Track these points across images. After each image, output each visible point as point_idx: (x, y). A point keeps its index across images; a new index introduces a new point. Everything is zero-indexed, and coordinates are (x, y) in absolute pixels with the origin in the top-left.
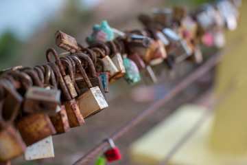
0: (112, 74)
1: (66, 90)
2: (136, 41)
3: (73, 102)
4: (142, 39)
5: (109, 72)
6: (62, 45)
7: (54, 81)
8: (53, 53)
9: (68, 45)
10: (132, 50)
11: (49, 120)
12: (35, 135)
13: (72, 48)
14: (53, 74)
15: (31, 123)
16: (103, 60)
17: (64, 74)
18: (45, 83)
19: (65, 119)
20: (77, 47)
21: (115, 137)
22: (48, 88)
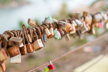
0: (48, 35)
1: (27, 39)
2: (60, 23)
3: (29, 44)
4: (62, 23)
5: (47, 34)
6: (29, 23)
7: (23, 36)
8: (24, 26)
9: (31, 24)
10: (59, 27)
11: (18, 49)
12: (13, 54)
13: (33, 25)
14: (23, 33)
15: (12, 49)
16: (45, 30)
17: (28, 34)
18: (19, 36)
19: (25, 49)
20: (35, 25)
21: (53, 61)
22: (20, 38)
